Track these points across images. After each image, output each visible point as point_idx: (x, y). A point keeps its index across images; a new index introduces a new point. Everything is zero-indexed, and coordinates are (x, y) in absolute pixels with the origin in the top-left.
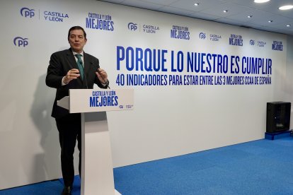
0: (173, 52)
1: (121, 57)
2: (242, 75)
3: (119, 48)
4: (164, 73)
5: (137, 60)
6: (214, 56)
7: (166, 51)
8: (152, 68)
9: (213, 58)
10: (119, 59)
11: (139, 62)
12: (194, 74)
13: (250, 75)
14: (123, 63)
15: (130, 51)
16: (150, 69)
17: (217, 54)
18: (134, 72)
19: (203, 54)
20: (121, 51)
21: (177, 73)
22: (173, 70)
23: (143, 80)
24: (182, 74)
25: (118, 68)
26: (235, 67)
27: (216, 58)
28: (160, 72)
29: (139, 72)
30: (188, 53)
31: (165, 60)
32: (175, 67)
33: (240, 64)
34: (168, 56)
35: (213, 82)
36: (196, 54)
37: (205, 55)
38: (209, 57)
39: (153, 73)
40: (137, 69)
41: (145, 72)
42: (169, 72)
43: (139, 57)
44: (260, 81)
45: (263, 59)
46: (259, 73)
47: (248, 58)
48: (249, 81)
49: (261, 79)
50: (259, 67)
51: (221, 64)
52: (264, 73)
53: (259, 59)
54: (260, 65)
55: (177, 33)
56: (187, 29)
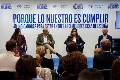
0: (38, 15)
1: (15, 18)
2: (83, 23)
3: (14, 15)
4: (35, 24)
5: (22, 19)
6: (63, 15)
7: (35, 15)
8: (29, 22)
9: (62, 16)
11: (23, 20)
12: (51, 23)
13: (90, 23)
14: (16, 20)
15: (19, 16)
16: (28, 22)
17: (65, 14)
18: (21, 23)
19: (56, 15)
20: (15, 16)
21: (41, 23)
22: (39, 22)
23: (25, 26)
24: (44, 24)
25: (14, 22)
26: (77, 19)
28: (33, 23)
29: (23, 23)
30: (47, 15)
31: (35, 18)
33: (81, 18)
34: (36, 17)
35: (63, 27)
36: (51, 15)
38: (59, 16)
39: (29, 23)
40: (22, 22)
41: (25, 23)
42: (37, 23)
43: (23, 18)
44: (98, 26)
45: (100, 15)
46: (96, 22)
47: (87, 15)
48: (89, 26)
49: (99, 25)
50: (97, 19)
51: (67, 19)
52: (102, 22)
53: (97, 15)
54: (98, 18)
55: (41, 7)
56: (46, 4)
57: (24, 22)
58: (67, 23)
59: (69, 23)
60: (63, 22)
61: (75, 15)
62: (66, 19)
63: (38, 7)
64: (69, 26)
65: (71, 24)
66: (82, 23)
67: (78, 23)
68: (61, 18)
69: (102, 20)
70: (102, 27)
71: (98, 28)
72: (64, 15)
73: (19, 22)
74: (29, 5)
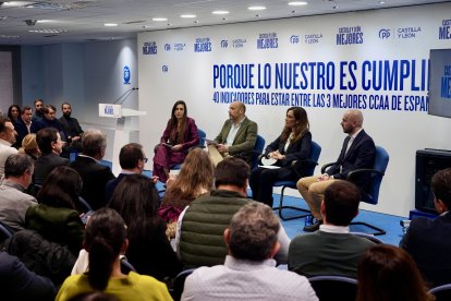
0: (259, 66)
1: (216, 75)
2: (363, 92)
3: (215, 67)
4: (251, 90)
5: (228, 77)
6: (312, 65)
7: (252, 65)
8: (241, 85)
9: (309, 68)
10: (215, 78)
11: (230, 80)
12: (284, 91)
13: (381, 92)
14: (218, 80)
15: (223, 69)
16: (238, 87)
17: (317, 61)
18: (226, 90)
19: (296, 65)
20: (216, 69)
21: (264, 90)
22: (260, 87)
23: (234, 98)
24: (270, 91)
25: (215, 86)
26: (348, 79)
27: (315, 68)
28: (248, 90)
29: (230, 90)
30: (277, 65)
31: (252, 76)
32: (262, 84)
33: (358, 74)
34: (254, 71)
35: (311, 103)
36: (286, 65)
37: (298, 64)
38: (304, 67)
39: (241, 90)
40: (228, 86)
41: (235, 90)
42: (256, 90)
43: (230, 74)
44: (406, 103)
45: (414, 62)
46: (401, 89)
47: (375, 62)
48: (378, 102)
49: (408, 100)
50: (403, 77)
51: (322, 76)
52: (417, 89)
53: (403, 62)
54: (405, 73)
55: (264, 42)
56: (274, 35)
57: (232, 87)
58: (321, 91)
59: (327, 91)
60: (312, 88)
61: (343, 64)
62: (319, 76)
63: (259, 45)
64: (326, 100)
65: (332, 92)
66: (359, 90)
67: (348, 92)
68: (308, 74)
69: (418, 83)
70: (419, 106)
71: (406, 109)
72: (315, 64)
73: (223, 87)
74: (243, 38)
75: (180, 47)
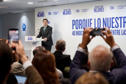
0: (95, 19)
3: (73, 21)
8: (86, 27)
9: (120, 19)
10: (73, 25)
14: (75, 26)
15: (77, 21)
19: (113, 18)
25: (73, 29)
30: (103, 19)
31: (92, 24)
35: (121, 33)
36: (108, 18)
38: (117, 19)
43: (80, 23)
55: (97, 9)
56: (102, 6)
57: (82, 29)
60: (121, 27)
62: (124, 22)
63: (95, 11)
68: (119, 22)
72: (122, 17)
73: (77, 29)
74: (87, 8)
75: (56, 13)
